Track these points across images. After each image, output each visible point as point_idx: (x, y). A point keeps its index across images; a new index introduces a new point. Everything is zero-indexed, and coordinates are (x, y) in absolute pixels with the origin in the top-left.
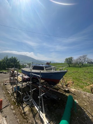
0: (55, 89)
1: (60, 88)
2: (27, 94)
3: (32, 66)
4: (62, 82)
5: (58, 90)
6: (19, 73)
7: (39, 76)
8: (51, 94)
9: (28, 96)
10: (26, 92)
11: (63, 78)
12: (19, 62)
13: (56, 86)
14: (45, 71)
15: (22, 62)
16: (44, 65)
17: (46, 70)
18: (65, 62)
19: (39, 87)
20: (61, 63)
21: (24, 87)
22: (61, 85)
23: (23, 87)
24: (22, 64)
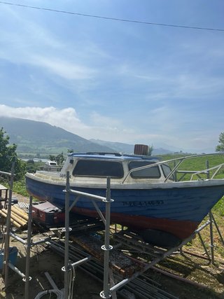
0: (175, 267)
1: (197, 266)
2: (49, 284)
3: (72, 162)
4: (206, 238)
5: (187, 272)
6: (14, 197)
7: (104, 199)
8: (156, 290)
9: (56, 290)
10: (47, 274)
11: (211, 217)
12: (14, 149)
13: (180, 257)
14: (127, 182)
15: (26, 149)
16: (122, 158)
17: (132, 175)
18: (219, 148)
19: (103, 248)
20: (199, 153)
21: (38, 254)
22: (201, 252)
23: (32, 254)
24: (26, 157)
